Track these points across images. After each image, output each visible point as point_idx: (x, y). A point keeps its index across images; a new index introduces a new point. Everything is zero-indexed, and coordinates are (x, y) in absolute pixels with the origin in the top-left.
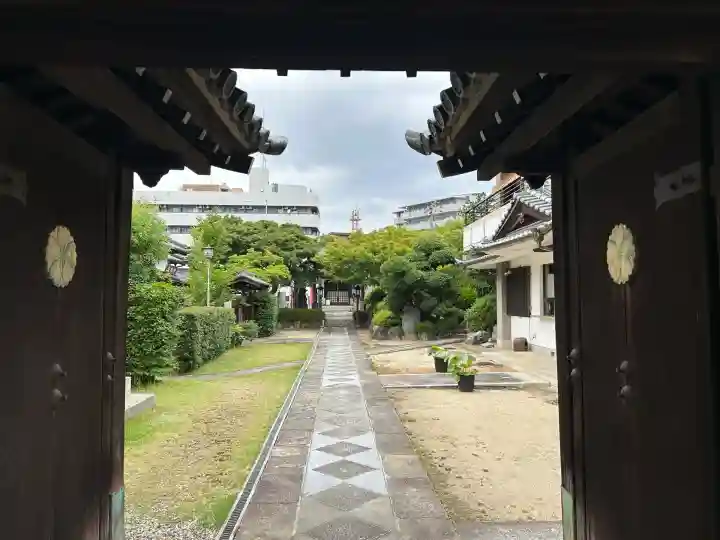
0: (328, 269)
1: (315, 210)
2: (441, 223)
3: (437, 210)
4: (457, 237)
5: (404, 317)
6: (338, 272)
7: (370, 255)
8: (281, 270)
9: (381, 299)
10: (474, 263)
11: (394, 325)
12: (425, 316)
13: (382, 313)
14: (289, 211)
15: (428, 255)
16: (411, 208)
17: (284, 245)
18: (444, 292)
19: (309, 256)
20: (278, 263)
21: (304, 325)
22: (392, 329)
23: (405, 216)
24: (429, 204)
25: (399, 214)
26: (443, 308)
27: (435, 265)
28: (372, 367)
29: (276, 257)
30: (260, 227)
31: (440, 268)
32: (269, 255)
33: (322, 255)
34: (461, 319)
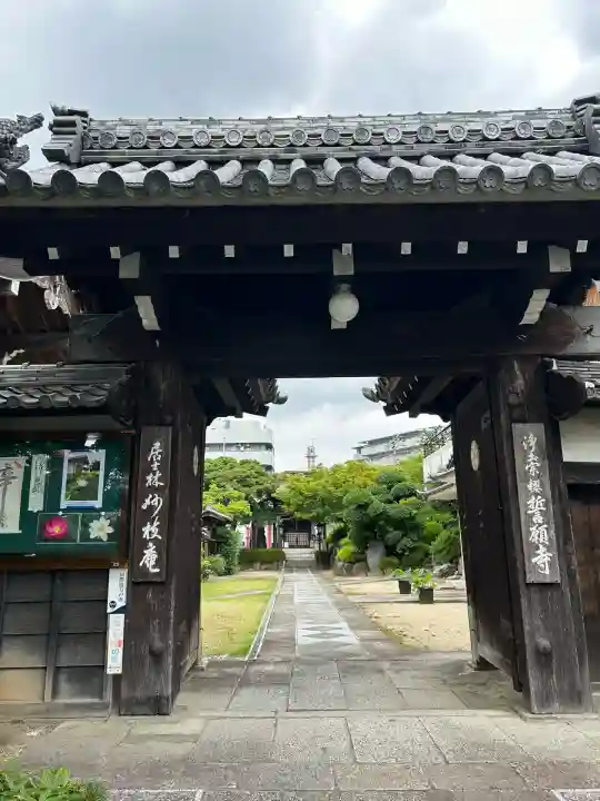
0: (289, 505)
1: (269, 447)
2: (404, 458)
3: (400, 445)
4: (418, 470)
5: (369, 553)
6: (300, 508)
7: (332, 488)
8: (243, 506)
9: (344, 536)
10: (435, 493)
11: (358, 561)
12: (390, 551)
13: (346, 549)
14: (242, 448)
15: (390, 488)
16: (372, 443)
17: (243, 482)
18: (407, 525)
19: (269, 493)
20: (239, 498)
21: (263, 567)
22: (357, 564)
23: (366, 451)
24: (391, 438)
25: (359, 449)
26: (407, 542)
27: (398, 499)
28: (339, 592)
29: (236, 493)
30: (220, 464)
31: (402, 501)
32: (231, 491)
33: (282, 490)
34: (427, 554)
